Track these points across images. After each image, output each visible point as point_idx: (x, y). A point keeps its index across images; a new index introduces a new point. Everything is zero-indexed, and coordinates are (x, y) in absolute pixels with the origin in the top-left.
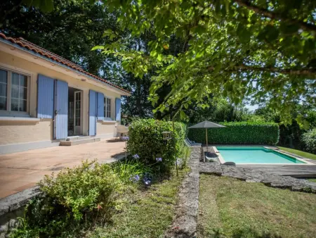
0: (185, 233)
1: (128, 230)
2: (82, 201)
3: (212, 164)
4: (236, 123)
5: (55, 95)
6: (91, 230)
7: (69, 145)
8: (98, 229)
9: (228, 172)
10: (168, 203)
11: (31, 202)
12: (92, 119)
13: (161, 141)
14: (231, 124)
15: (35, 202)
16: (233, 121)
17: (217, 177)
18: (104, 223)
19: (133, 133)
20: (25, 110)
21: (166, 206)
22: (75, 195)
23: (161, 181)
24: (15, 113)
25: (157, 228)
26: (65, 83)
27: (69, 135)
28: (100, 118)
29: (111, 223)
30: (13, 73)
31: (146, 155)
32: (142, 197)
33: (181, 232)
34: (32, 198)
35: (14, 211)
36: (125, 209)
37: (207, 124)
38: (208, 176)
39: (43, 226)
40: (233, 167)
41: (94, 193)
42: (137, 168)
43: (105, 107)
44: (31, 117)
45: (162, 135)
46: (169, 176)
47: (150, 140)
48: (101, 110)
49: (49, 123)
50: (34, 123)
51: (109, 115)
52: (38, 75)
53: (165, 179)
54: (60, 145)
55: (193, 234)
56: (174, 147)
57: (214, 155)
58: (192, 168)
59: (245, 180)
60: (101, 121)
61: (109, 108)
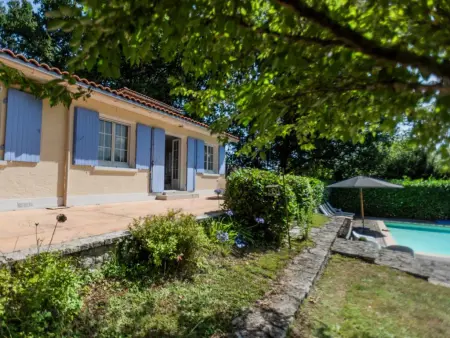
0: (277, 313)
1: (207, 291)
2: (162, 247)
3: (361, 243)
4: (432, 182)
5: (152, 144)
6: (170, 281)
7: (164, 199)
8: (177, 282)
9: (391, 260)
10: (265, 277)
11: (121, 240)
12: (191, 171)
13: (266, 198)
14: (418, 183)
15: (124, 242)
16: (426, 178)
17: (364, 264)
18: (184, 278)
19: (231, 186)
20: (125, 160)
21: (262, 279)
22: (156, 240)
23: (264, 252)
24: (117, 163)
25: (241, 299)
26: (162, 130)
27: (165, 189)
28: (199, 170)
29: (191, 280)
30: (117, 124)
31: (245, 215)
32: (234, 263)
33: (271, 310)
34: (122, 238)
35: (108, 246)
36: (210, 271)
37: (362, 182)
38: (347, 259)
39: (130, 267)
40: (405, 255)
41: (173, 241)
42: (232, 228)
43: (206, 157)
44: (131, 167)
45: (266, 190)
46: (277, 247)
47: (251, 195)
48: (201, 161)
49: (146, 174)
50: (133, 174)
51: (211, 168)
52: (138, 124)
53: (271, 249)
54: (157, 199)
55: (288, 317)
56: (285, 207)
57: (377, 234)
58: (318, 242)
59: (426, 278)
60: (200, 174)
61: (211, 159)
